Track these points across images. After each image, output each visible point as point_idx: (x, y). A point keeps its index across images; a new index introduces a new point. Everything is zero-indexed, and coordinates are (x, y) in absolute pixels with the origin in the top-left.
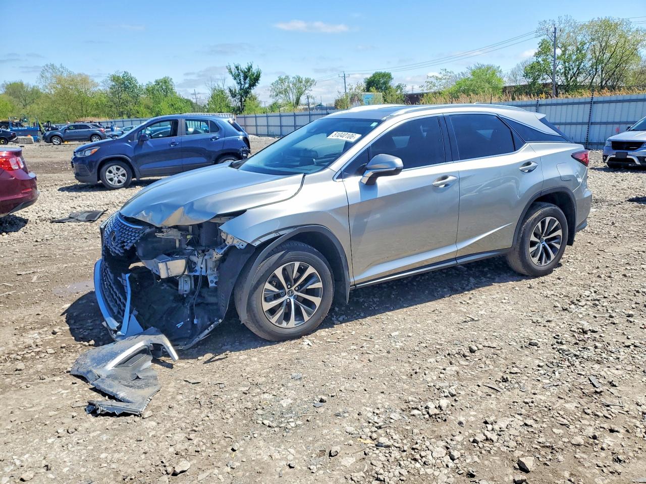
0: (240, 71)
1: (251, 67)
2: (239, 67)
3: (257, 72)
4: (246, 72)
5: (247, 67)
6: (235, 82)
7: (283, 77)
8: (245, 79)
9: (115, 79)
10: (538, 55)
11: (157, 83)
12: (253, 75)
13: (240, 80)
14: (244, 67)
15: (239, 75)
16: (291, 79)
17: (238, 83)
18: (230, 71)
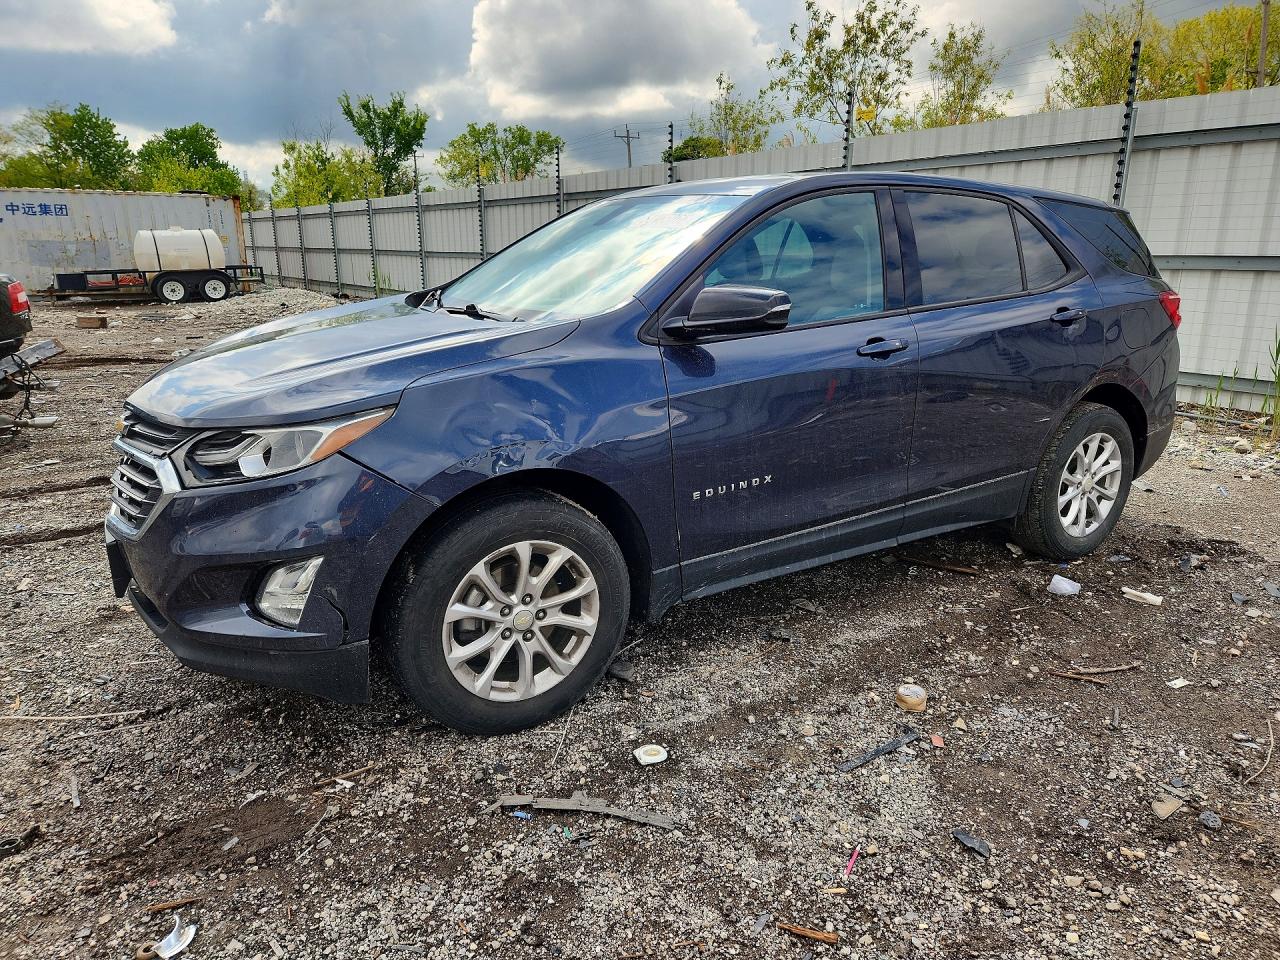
0: (372, 114)
1: (401, 105)
2: (371, 104)
3: (416, 119)
4: (388, 117)
5: (390, 105)
6: (361, 141)
7: (481, 126)
8: (386, 134)
12: (406, 123)
13: (373, 135)
14: (383, 104)
15: (369, 123)
16: (501, 135)
17: (368, 144)
18: (349, 113)
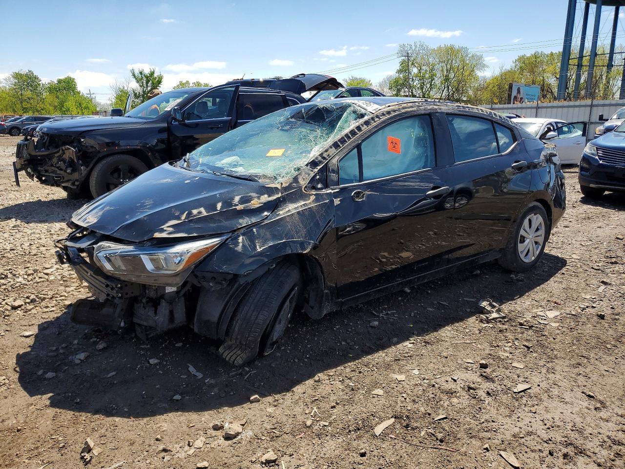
0: (143, 76)
1: (154, 72)
2: (143, 72)
3: (159, 77)
4: (149, 77)
5: (150, 72)
6: (137, 85)
7: (184, 82)
8: (147, 83)
9: (17, 76)
10: (399, 71)
11: (60, 81)
12: (155, 79)
13: (143, 83)
14: (147, 71)
15: (142, 78)
16: (191, 84)
17: (141, 86)
18: (134, 75)
